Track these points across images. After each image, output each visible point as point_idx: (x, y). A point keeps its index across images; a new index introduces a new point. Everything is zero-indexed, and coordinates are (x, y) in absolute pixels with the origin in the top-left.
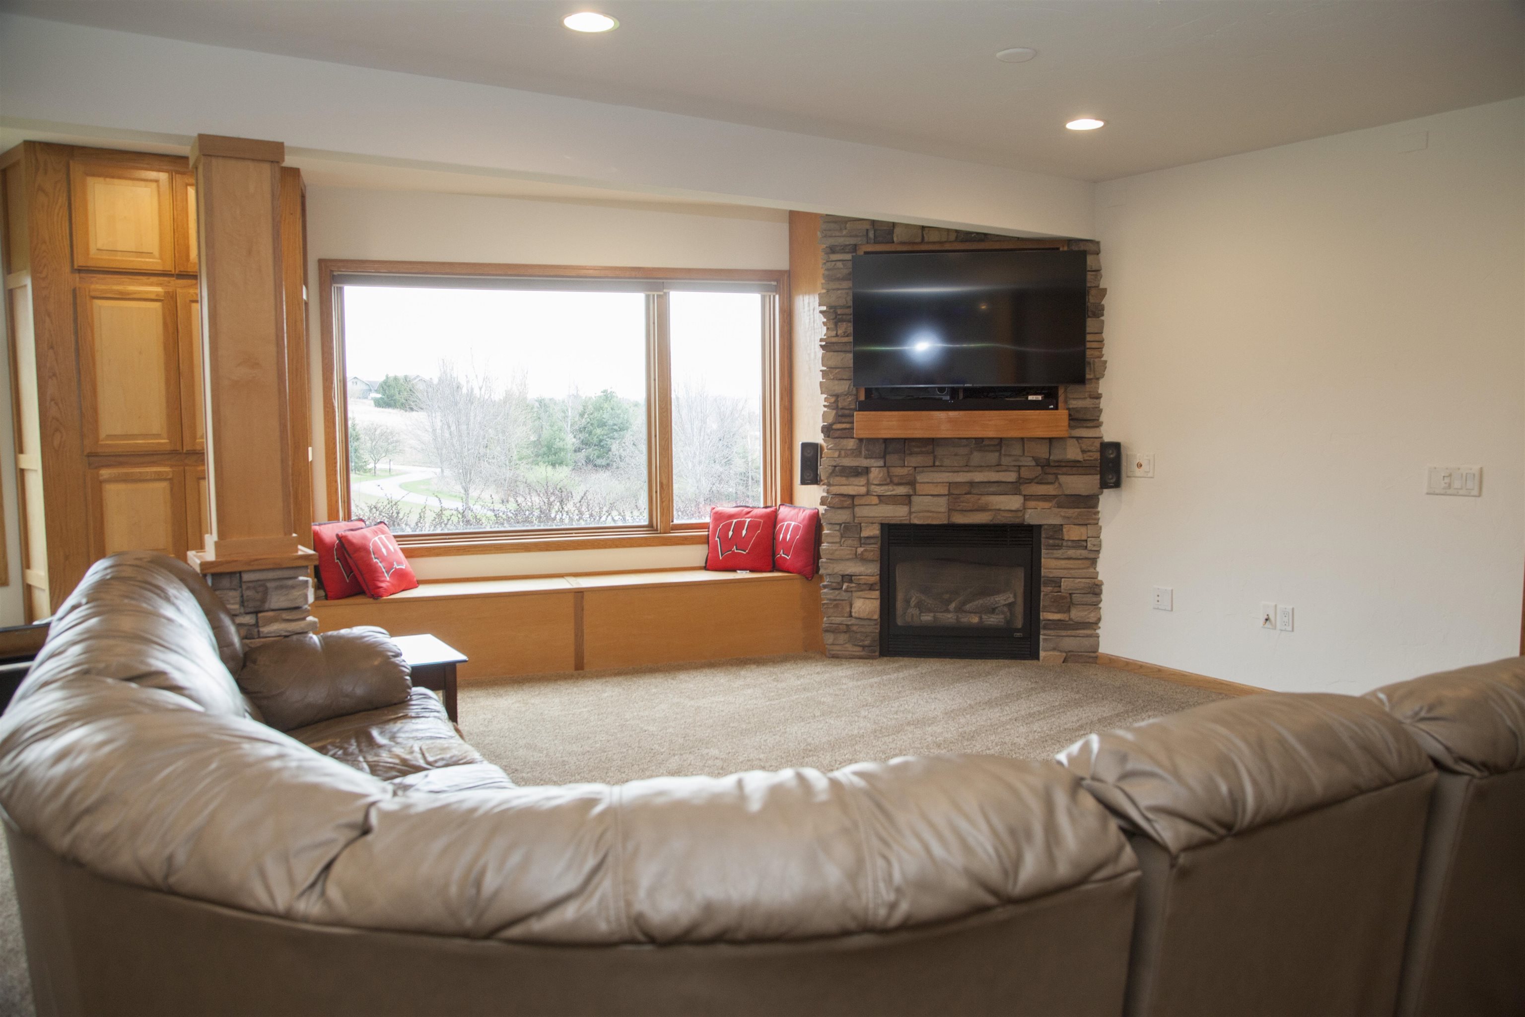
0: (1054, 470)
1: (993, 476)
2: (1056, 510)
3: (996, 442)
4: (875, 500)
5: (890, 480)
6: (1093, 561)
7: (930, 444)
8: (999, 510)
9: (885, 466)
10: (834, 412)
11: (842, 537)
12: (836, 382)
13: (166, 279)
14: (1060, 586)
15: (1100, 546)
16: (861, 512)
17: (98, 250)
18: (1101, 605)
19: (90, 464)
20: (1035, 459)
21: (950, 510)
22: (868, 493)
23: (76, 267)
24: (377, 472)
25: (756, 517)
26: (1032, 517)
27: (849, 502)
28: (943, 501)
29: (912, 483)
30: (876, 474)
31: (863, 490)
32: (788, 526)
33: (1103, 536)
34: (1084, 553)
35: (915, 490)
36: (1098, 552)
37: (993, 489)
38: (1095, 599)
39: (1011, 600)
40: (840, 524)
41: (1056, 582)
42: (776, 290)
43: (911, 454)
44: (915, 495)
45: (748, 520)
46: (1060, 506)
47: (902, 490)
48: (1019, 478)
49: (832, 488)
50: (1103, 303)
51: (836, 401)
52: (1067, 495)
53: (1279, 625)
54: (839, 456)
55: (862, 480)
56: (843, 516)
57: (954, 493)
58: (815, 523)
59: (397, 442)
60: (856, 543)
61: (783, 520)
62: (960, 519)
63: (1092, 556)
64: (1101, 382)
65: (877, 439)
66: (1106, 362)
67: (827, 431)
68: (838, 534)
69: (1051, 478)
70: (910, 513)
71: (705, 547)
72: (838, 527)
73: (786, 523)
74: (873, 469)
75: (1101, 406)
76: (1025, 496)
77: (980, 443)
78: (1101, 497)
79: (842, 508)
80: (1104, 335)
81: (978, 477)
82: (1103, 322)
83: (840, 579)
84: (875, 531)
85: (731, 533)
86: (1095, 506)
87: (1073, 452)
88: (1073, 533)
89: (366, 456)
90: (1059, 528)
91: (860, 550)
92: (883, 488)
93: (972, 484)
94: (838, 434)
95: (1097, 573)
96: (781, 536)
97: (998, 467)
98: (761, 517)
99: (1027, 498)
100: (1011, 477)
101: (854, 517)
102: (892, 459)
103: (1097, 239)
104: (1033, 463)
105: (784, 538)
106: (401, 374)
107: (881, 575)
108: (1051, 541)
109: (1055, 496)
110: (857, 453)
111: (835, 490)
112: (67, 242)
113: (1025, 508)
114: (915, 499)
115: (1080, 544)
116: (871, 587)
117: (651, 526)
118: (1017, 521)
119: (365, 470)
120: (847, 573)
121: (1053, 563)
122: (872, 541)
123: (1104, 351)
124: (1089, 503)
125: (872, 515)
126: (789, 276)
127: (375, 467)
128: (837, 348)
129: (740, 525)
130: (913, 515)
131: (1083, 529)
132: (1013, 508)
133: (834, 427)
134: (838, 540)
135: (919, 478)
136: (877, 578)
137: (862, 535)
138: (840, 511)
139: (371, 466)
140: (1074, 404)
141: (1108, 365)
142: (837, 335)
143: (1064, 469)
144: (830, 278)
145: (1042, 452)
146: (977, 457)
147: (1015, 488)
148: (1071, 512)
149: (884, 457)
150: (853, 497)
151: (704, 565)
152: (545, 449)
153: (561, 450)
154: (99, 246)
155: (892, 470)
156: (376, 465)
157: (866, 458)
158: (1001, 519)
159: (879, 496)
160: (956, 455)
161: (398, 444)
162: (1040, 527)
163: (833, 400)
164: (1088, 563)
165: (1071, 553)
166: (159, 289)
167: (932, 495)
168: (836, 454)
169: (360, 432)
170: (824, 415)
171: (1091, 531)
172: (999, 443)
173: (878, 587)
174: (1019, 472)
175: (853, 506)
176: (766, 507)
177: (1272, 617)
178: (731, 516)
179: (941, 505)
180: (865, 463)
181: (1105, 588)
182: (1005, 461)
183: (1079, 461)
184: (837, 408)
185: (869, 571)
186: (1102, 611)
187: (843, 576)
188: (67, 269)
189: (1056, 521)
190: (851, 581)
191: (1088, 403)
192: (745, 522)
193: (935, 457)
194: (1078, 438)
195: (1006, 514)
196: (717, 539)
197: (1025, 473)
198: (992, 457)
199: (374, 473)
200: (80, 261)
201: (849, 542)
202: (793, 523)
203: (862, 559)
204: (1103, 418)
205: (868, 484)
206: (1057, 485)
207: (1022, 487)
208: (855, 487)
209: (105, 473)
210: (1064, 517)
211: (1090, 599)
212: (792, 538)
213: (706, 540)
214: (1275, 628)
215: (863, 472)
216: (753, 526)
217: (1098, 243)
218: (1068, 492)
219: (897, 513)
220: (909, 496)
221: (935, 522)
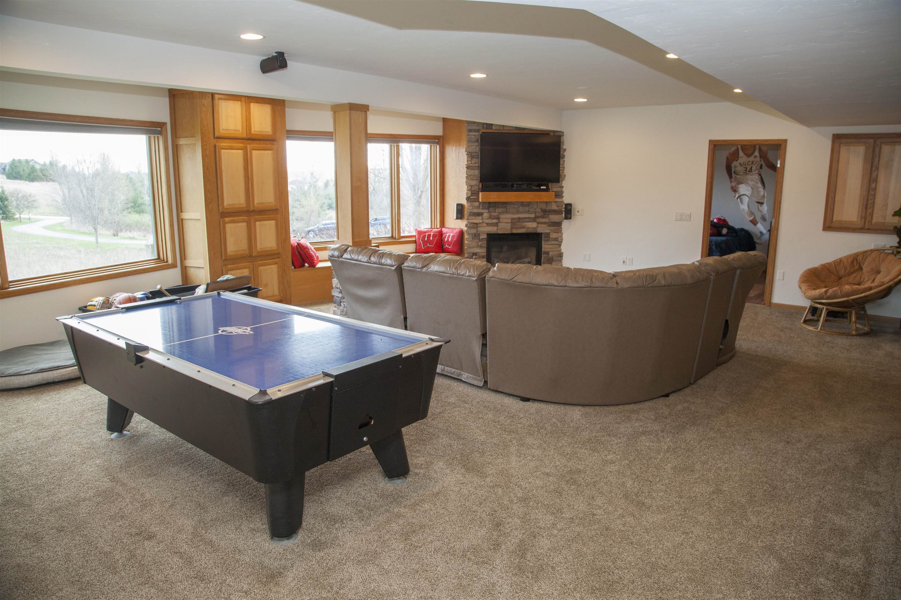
0: (548, 213)
1: (527, 215)
2: (548, 227)
3: (528, 203)
4: (485, 225)
5: (491, 217)
6: (560, 245)
7: (504, 204)
8: (529, 228)
9: (489, 212)
10: (470, 192)
11: (472, 239)
12: (472, 181)
13: (243, 141)
14: (549, 254)
15: (562, 240)
16: (481, 229)
17: (223, 129)
18: (563, 261)
19: (221, 216)
20: (541, 209)
21: (512, 228)
22: (483, 223)
23: (216, 136)
24: (22, 220)
25: (435, 232)
26: (539, 230)
27: (476, 226)
28: (509, 224)
29: (498, 218)
30: (486, 215)
31: (481, 221)
32: (449, 236)
33: (564, 236)
34: (557, 242)
35: (499, 221)
36: (562, 242)
37: (527, 220)
38: (560, 259)
39: (530, 260)
40: (472, 234)
41: (547, 253)
42: (438, 143)
43: (498, 207)
44: (499, 222)
45: (432, 233)
46: (549, 226)
47: (495, 221)
48: (536, 216)
49: (469, 221)
50: (565, 154)
51: (471, 188)
52: (552, 222)
53: (627, 264)
54: (472, 209)
55: (480, 218)
56: (474, 231)
57: (513, 222)
58: (461, 233)
59: (34, 201)
60: (478, 241)
61: (446, 233)
62: (515, 231)
63: (559, 243)
64: (563, 182)
65: (486, 202)
66: (565, 175)
67: (468, 199)
68: (471, 237)
69: (547, 216)
70: (497, 229)
71: (415, 244)
72: (471, 235)
73: (448, 234)
74: (485, 213)
75: (564, 190)
76: (537, 223)
77: (522, 204)
78: (563, 223)
79: (473, 228)
80: (565, 165)
81: (522, 216)
82: (564, 160)
83: (472, 255)
84: (485, 236)
85: (426, 239)
86: (561, 226)
87: (554, 207)
88: (553, 235)
89: (13, 210)
90: (548, 234)
91: (480, 243)
92: (488, 220)
93: (519, 218)
94: (472, 200)
95: (561, 249)
96: (446, 239)
97: (528, 212)
98: (437, 232)
99: (538, 223)
100: (533, 216)
101: (477, 231)
102: (491, 209)
103: (563, 131)
104: (540, 211)
105: (448, 240)
106: (23, 158)
107: (487, 252)
108: (546, 239)
109: (547, 223)
110: (478, 207)
111: (471, 221)
112: (212, 126)
113: (538, 227)
114: (499, 224)
115: (556, 239)
116: (483, 257)
117: (392, 237)
118: (535, 231)
119: (14, 219)
120: (475, 252)
121: (547, 246)
122: (484, 240)
123: (565, 171)
124: (558, 224)
125: (484, 230)
126: (443, 138)
127: (20, 217)
128: (472, 168)
129: (429, 236)
130: (498, 230)
131: (557, 234)
132: (534, 227)
133: (471, 198)
134: (471, 240)
135: (501, 216)
136: (485, 254)
137: (480, 238)
138: (473, 229)
139: (17, 216)
140: (554, 189)
141: (566, 176)
142: (471, 163)
143: (551, 213)
144: (469, 141)
145: (544, 207)
146: (521, 209)
147: (534, 220)
148: (553, 228)
149: (488, 209)
150: (477, 224)
151: (415, 251)
152: (132, 204)
153: (142, 204)
154: (223, 128)
155: (491, 213)
156: (21, 216)
157: (482, 209)
158: (530, 231)
159: (486, 223)
160: (514, 208)
161: (35, 202)
162: (542, 234)
163: (470, 187)
164: (558, 246)
165: (553, 242)
166: (242, 145)
167: (506, 223)
168: (471, 208)
169: (7, 196)
170: (467, 193)
171: (559, 234)
172: (529, 204)
173: (486, 257)
174: (535, 214)
175: (477, 227)
176: (437, 228)
177: (625, 261)
178: (425, 232)
179: (509, 226)
180: (482, 211)
181: (564, 255)
182: (531, 210)
183: (556, 210)
184: (471, 191)
185: (483, 251)
186: (563, 263)
187: (473, 253)
188: (212, 137)
189: (547, 231)
190: (476, 255)
191: (559, 189)
192: (431, 234)
193: (507, 209)
194: (556, 202)
195: (531, 229)
196: (421, 241)
197: (538, 214)
198: (527, 209)
199: (20, 220)
200: (217, 135)
201: (476, 240)
202: (452, 234)
203: (481, 247)
204: (564, 195)
205: (482, 219)
206: (548, 219)
207: (537, 219)
208: (478, 220)
209: (227, 219)
210: (550, 230)
211: (559, 258)
212: (452, 240)
213: (415, 242)
214: (626, 264)
215: (479, 214)
216: (434, 236)
217: (563, 132)
218: (552, 221)
219: (493, 230)
220: (497, 223)
221: (507, 233)
